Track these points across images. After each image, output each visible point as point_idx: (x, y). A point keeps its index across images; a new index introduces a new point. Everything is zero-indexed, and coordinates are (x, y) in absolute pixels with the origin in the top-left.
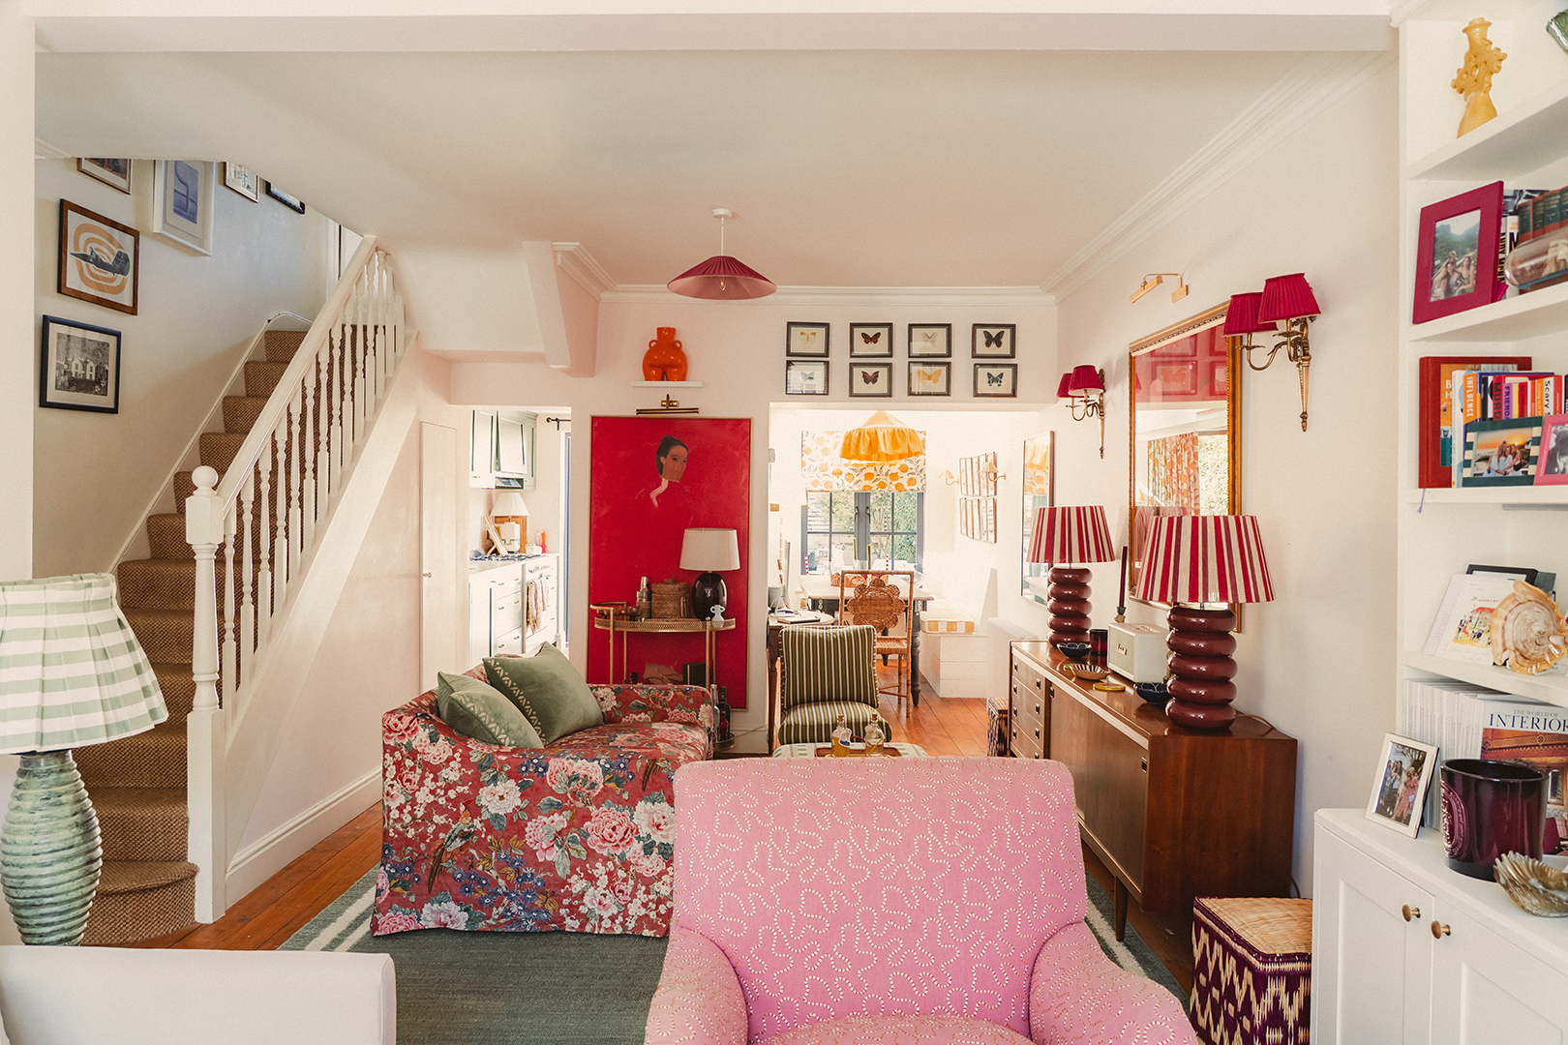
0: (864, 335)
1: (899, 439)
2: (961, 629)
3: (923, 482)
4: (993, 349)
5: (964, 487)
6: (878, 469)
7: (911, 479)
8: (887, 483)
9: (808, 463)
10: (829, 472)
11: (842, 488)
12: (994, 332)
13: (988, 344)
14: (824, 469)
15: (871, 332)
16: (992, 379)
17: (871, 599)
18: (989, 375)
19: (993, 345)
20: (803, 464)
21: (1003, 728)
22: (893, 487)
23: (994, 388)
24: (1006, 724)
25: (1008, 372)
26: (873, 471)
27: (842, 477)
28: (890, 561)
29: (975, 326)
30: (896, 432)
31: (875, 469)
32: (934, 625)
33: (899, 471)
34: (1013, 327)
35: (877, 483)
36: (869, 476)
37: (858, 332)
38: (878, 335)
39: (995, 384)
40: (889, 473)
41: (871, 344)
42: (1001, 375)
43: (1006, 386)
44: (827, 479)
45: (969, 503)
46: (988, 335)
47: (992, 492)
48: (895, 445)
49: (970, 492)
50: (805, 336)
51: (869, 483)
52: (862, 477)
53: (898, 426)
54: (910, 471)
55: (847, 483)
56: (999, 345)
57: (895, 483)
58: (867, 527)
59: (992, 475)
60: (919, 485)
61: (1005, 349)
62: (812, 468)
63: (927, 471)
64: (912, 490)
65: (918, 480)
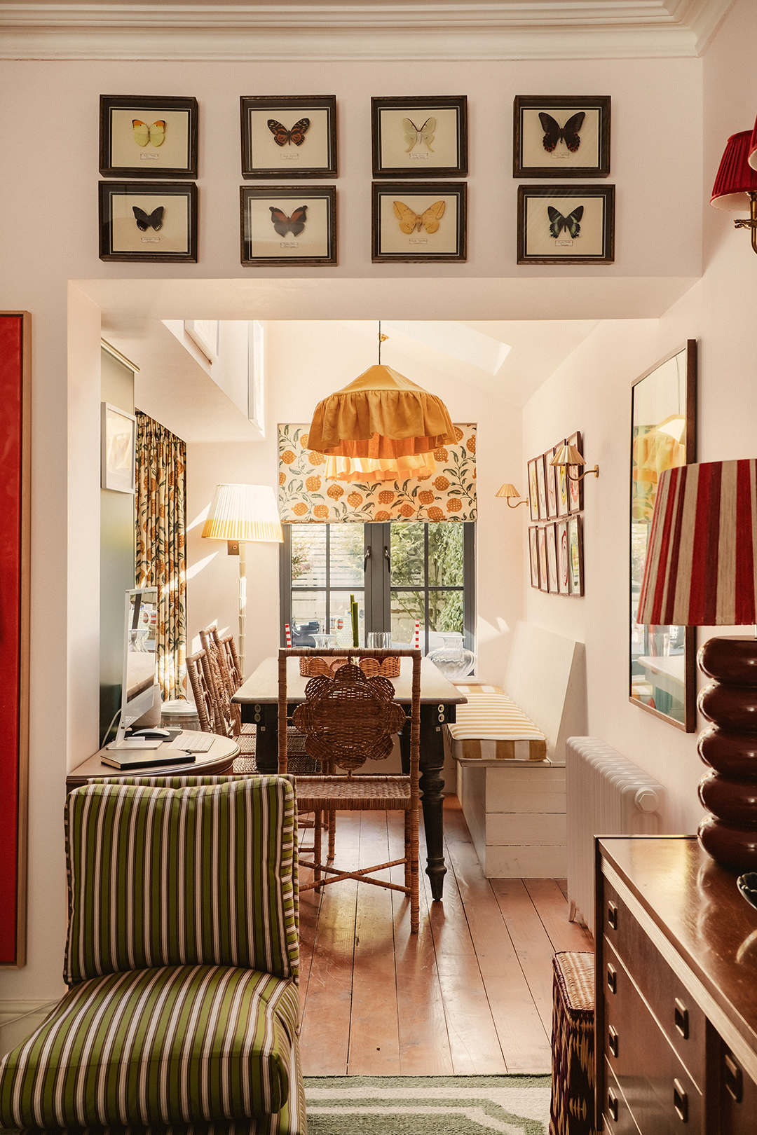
0: (274, 126)
1: (408, 412)
2: (523, 754)
3: (473, 504)
4: (561, 157)
5: (535, 510)
6: (401, 486)
7: (453, 501)
8: (416, 507)
9: (290, 477)
10: (323, 489)
11: (342, 516)
12: (562, 117)
13: (549, 144)
14: (314, 484)
15: (288, 119)
16: (560, 223)
17: (338, 703)
18: (552, 211)
19: (561, 147)
20: (282, 478)
21: (584, 1059)
22: (424, 514)
23: (565, 244)
24: (591, 1049)
25: (593, 206)
26: (393, 489)
27: (344, 498)
28: (422, 633)
29: (522, 103)
30: (404, 399)
31: (396, 486)
32: (474, 746)
33: (434, 488)
34: (603, 104)
35: (399, 507)
36: (385, 497)
37: (260, 119)
38: (304, 125)
39: (565, 235)
40: (419, 491)
41: (290, 148)
42: (579, 212)
43: (590, 239)
44: (318, 502)
45: (541, 533)
46: (548, 123)
47: (575, 505)
48: (402, 422)
49: (544, 516)
50: (142, 130)
51: (386, 508)
52: (374, 498)
53: (405, 388)
54: (451, 488)
55: (350, 508)
56: (574, 144)
57: (427, 506)
58: (385, 580)
59: (574, 471)
60: (466, 509)
61: (587, 156)
62: (296, 485)
63: (478, 488)
64: (455, 518)
65: (465, 501)
